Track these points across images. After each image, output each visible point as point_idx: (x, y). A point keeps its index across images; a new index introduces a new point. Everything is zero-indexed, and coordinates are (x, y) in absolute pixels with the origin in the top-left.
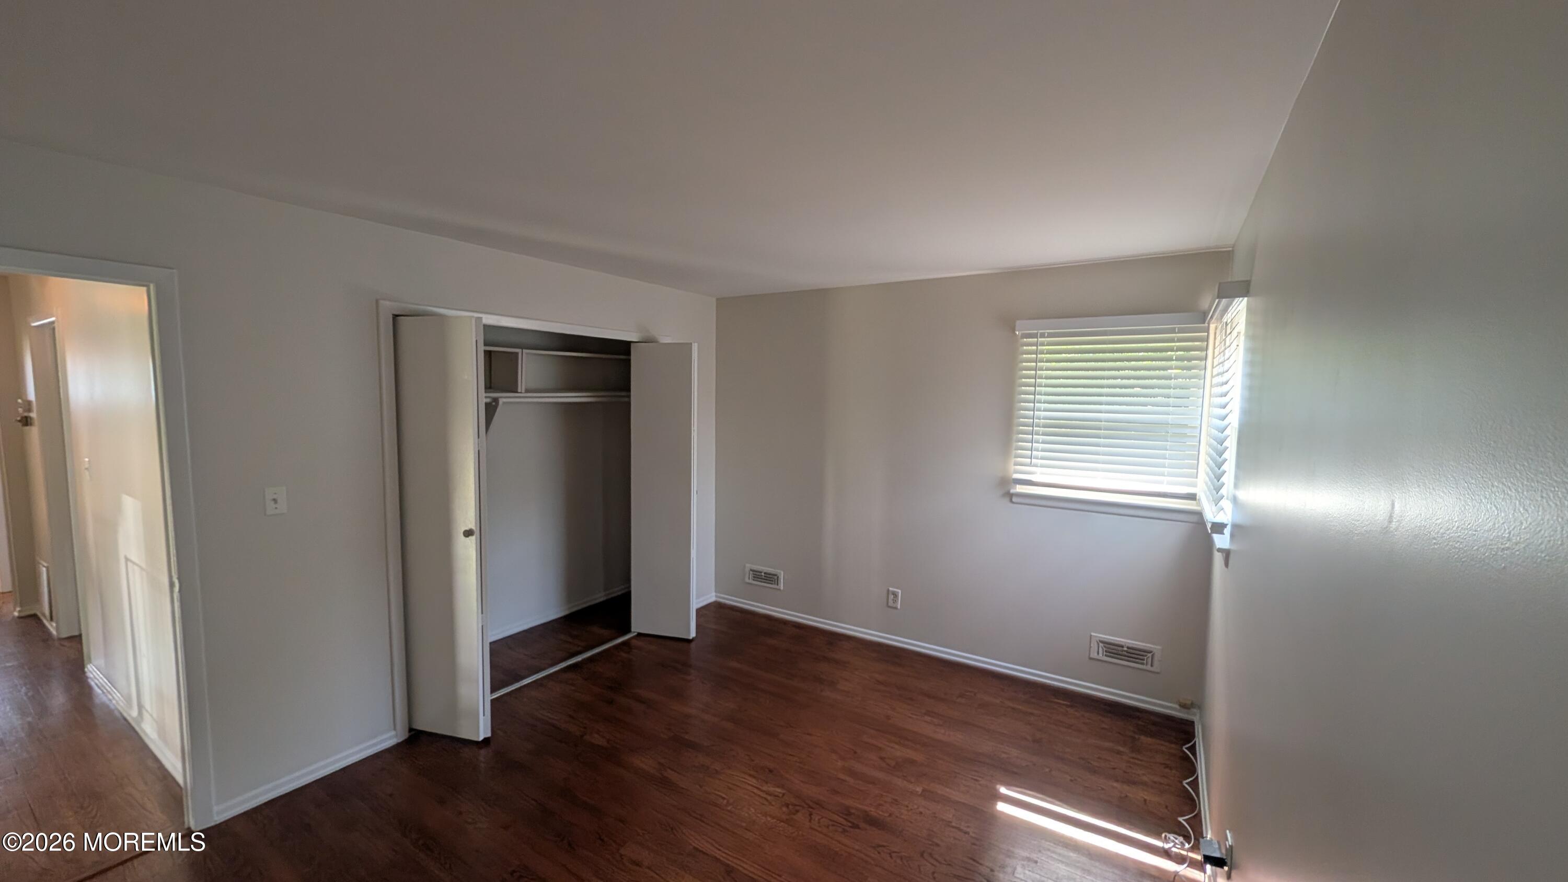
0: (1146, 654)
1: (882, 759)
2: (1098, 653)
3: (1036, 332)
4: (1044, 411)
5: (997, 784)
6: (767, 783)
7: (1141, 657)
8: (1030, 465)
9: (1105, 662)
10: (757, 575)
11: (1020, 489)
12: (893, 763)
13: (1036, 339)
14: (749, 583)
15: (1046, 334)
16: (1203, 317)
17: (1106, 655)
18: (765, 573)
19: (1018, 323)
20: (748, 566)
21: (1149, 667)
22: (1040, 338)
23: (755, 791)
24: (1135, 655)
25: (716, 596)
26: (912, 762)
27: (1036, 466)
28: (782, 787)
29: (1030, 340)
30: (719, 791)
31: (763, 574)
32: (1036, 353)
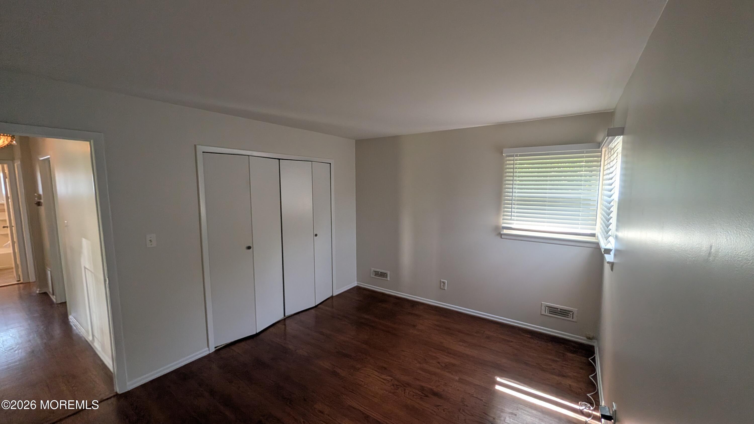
0: (570, 312)
1: (439, 363)
2: (545, 312)
3: (513, 154)
4: (517, 193)
5: (496, 376)
6: (383, 374)
7: (567, 314)
8: (511, 220)
9: (549, 316)
10: (377, 274)
11: (505, 231)
12: (443, 365)
13: (513, 158)
14: (373, 277)
15: (519, 155)
16: (599, 145)
17: (549, 313)
18: (381, 272)
19: (504, 150)
20: (373, 269)
21: (571, 319)
22: (515, 157)
23: (378, 378)
24: (564, 313)
25: (357, 283)
26: (454, 365)
27: (514, 220)
28: (391, 377)
29: (510, 158)
30: (361, 378)
31: (380, 273)
32: (513, 164)
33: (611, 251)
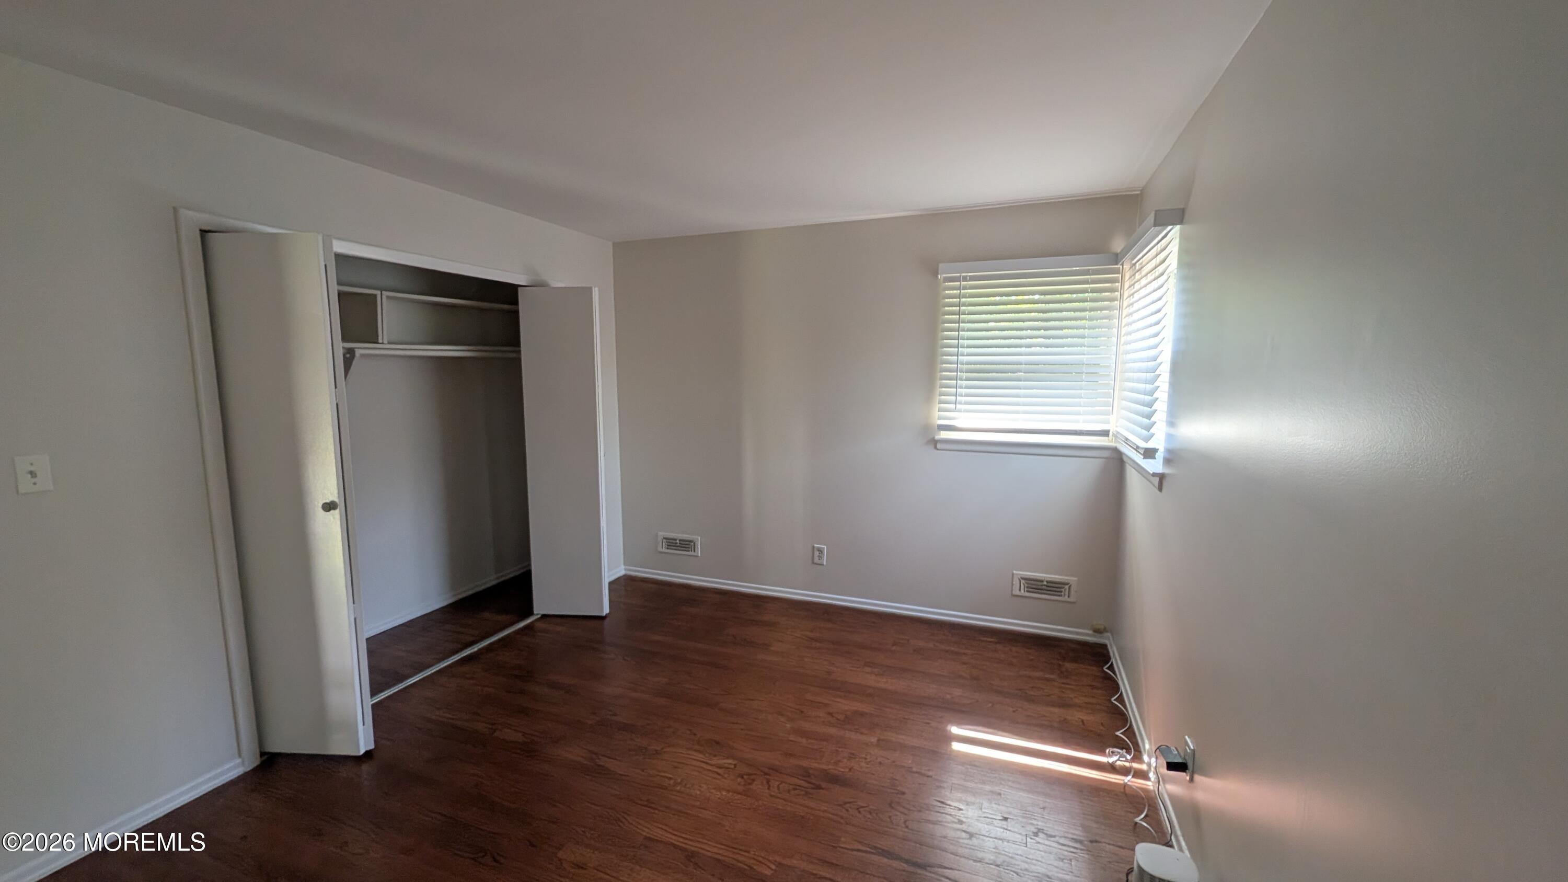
0: (1063, 586)
1: (830, 714)
2: (1020, 590)
3: (959, 275)
4: (966, 356)
5: (947, 726)
6: (715, 756)
7: (1059, 590)
8: (955, 410)
9: (1026, 597)
10: (672, 543)
11: (944, 435)
12: (842, 717)
13: (959, 283)
14: (661, 553)
15: (968, 278)
16: (1117, 258)
17: (1028, 591)
18: (680, 540)
19: (941, 265)
20: (662, 534)
21: (1066, 598)
22: (963, 281)
23: (705, 766)
24: (1054, 588)
25: (626, 570)
26: (862, 714)
27: (960, 411)
28: (733, 758)
29: (952, 283)
30: (665, 772)
31: (678, 541)
32: (959, 297)
33: (1157, 452)
